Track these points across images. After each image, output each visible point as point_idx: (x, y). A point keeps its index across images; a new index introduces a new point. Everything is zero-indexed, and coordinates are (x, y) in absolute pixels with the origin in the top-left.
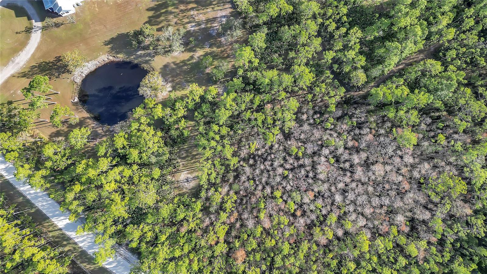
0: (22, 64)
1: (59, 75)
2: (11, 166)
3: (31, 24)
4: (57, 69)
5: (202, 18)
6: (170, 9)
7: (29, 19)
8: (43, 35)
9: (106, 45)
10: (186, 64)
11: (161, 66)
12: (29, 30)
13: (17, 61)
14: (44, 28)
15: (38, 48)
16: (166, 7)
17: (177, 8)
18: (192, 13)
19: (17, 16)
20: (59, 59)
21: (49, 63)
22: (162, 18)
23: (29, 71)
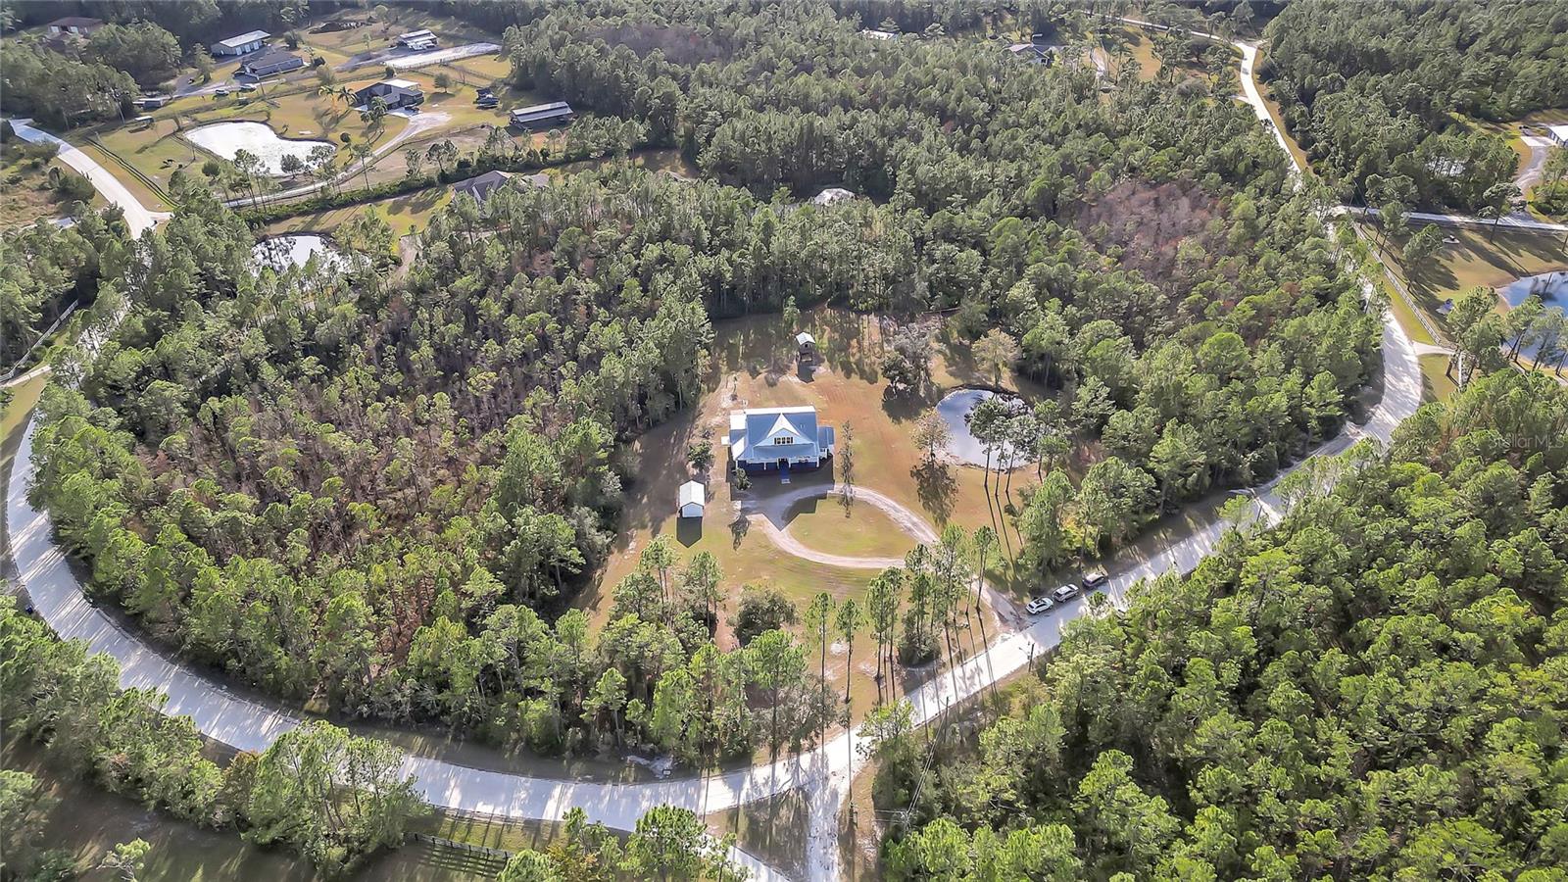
0: (915, 519)
1: (948, 478)
2: (1149, 565)
3: (833, 497)
4: (936, 480)
5: (877, 337)
6: (852, 359)
7: (823, 497)
8: (861, 485)
9: (900, 422)
10: (953, 358)
11: (952, 378)
12: (846, 501)
13: (909, 525)
14: (848, 481)
15: (887, 494)
16: (850, 363)
17: (853, 355)
18: (866, 343)
19: (814, 512)
20: (917, 474)
21: (922, 486)
22: (867, 368)
23: (935, 512)
